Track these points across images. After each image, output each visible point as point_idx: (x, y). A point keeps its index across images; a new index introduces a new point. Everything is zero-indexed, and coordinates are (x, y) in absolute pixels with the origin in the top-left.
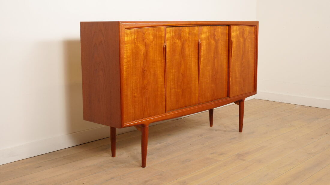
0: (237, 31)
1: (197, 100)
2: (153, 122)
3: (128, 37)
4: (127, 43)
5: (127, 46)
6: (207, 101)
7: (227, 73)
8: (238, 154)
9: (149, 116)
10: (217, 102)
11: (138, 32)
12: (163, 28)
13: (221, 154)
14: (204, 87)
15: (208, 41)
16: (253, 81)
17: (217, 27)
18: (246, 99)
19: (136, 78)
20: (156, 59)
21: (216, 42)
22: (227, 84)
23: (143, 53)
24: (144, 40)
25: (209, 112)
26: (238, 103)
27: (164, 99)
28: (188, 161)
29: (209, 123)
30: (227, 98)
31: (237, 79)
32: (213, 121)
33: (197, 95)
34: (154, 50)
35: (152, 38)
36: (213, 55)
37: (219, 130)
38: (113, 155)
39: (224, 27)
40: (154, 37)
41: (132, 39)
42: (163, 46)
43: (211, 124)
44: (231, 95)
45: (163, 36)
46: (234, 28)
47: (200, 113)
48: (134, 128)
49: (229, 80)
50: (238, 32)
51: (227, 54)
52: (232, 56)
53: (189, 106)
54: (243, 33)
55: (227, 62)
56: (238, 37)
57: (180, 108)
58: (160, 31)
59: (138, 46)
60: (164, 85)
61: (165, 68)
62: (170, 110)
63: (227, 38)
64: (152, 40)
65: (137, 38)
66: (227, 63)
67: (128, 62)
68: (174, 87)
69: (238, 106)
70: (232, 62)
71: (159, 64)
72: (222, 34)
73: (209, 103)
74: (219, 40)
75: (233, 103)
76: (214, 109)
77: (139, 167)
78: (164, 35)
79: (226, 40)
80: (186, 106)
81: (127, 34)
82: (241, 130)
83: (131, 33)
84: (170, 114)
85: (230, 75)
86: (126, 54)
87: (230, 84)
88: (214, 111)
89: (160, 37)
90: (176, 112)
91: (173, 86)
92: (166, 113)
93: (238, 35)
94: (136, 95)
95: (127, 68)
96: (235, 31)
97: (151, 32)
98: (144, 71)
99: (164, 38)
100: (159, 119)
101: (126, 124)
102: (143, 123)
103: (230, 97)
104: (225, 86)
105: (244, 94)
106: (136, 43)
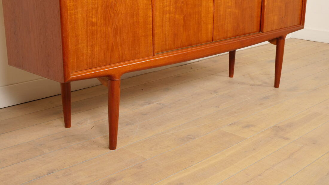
1: (210, 35)
2: (130, 71)
6: (227, 38)
8: (275, 126)
9: (122, 60)
10: (242, 39)
13: (248, 126)
14: (222, 13)
16: (300, 8)
18: (289, 36)
22: (260, 10)
25: (228, 56)
26: (275, 42)
27: (151, 30)
28: (191, 138)
29: (228, 71)
31: (276, 4)
32: (235, 69)
33: (210, 26)
37: (243, 83)
38: (67, 124)
43: (231, 74)
44: (266, 28)
47: (215, 57)
48: (96, 81)
49: (264, 3)
53: (197, 44)
57: (180, 47)
60: (151, 6)
62: (162, 51)
68: (170, 10)
69: (274, 47)
73: (229, 40)
75: (267, 42)
76: (236, 50)
77: (105, 148)
80: (190, 45)
84: (160, 57)
87: (265, 10)
88: (236, 53)
90: (173, 54)
91: (168, 8)
92: (153, 55)
94: (94, 20)
100: (141, 67)
101: (73, 75)
102: (109, 73)
103: (264, 31)
104: (256, 13)
105: (285, 28)
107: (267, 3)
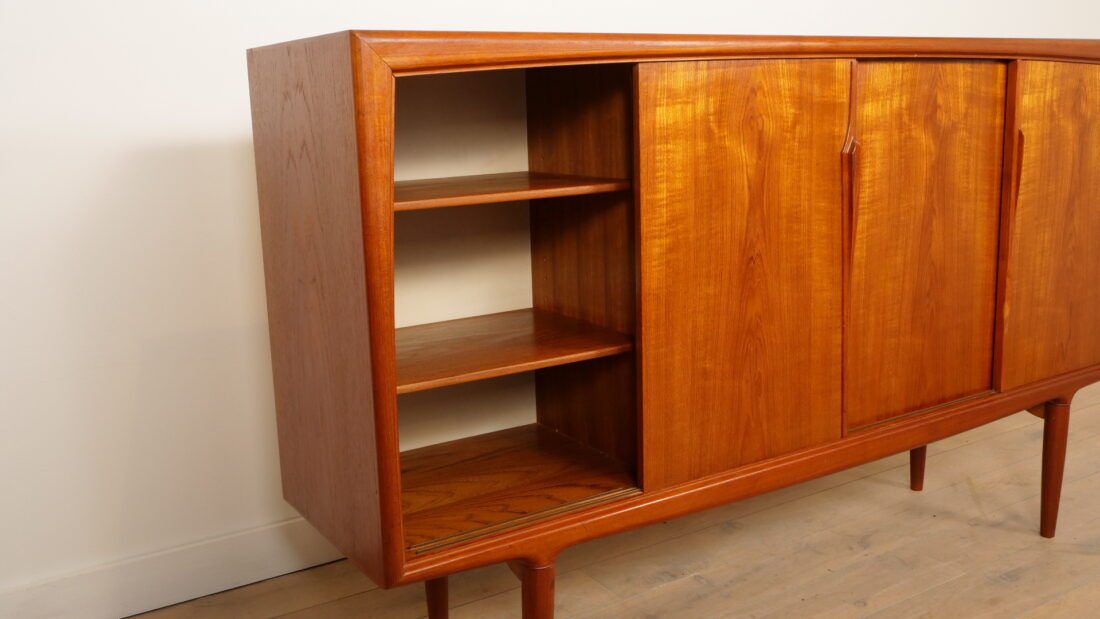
0: (1049, 85)
3: (679, 107)
4: (671, 134)
5: (670, 147)
6: (888, 417)
7: (991, 281)
10: (933, 416)
11: (724, 83)
12: (841, 65)
14: (870, 350)
15: (896, 133)
17: (948, 66)
19: (711, 292)
20: (805, 204)
21: (942, 137)
22: (989, 330)
23: (749, 180)
24: (751, 119)
26: (1042, 411)
30: (987, 392)
31: (1040, 309)
34: (799, 167)
35: (789, 111)
36: (922, 199)
39: (982, 68)
40: (800, 109)
41: (694, 116)
42: (839, 151)
44: (1009, 379)
45: (842, 104)
46: (1034, 73)
49: (1002, 313)
50: (1051, 93)
51: (996, 193)
52: (1019, 205)
54: (1076, 95)
55: (994, 227)
56: (1052, 116)
58: (827, 78)
59: (723, 148)
61: (846, 245)
63: (999, 121)
64: (790, 119)
65: (721, 114)
66: (994, 236)
67: (673, 221)
70: (1018, 230)
71: (820, 227)
72: (971, 98)
73: (894, 425)
74: (954, 128)
78: (845, 99)
79: (994, 128)
81: (672, 96)
82: (1047, 527)
83: (692, 91)
85: (1004, 292)
86: (664, 186)
87: (1006, 330)
89: (829, 108)
93: (1051, 106)
94: (708, 366)
95: (671, 249)
96: (1037, 87)
97: (785, 83)
98: (752, 258)
99: (846, 114)
101: (411, 569)
102: (519, 552)
103: (1002, 389)
104: (980, 339)
105: (1069, 372)
106: (717, 136)
107: (1011, 311)
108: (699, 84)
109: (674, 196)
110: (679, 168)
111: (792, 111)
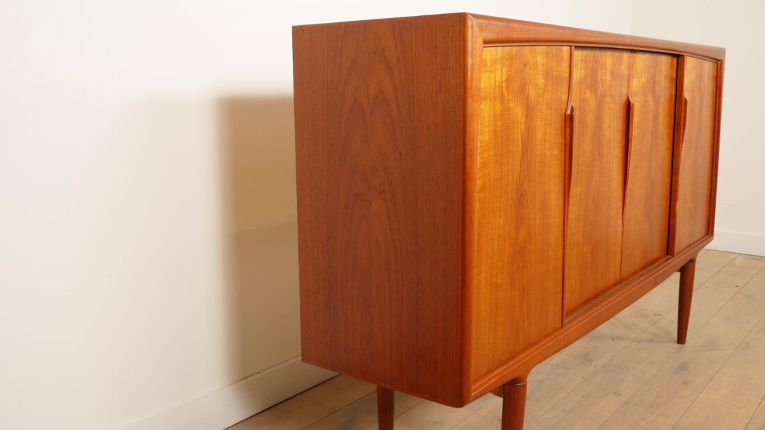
1: (618, 273)
3: (488, 74)
4: (486, 96)
6: (635, 273)
7: (669, 189)
10: (654, 272)
11: (511, 57)
12: (566, 49)
15: (643, 97)
19: (501, 222)
20: (548, 153)
21: (657, 100)
22: (668, 218)
23: (522, 134)
24: (523, 87)
30: (667, 257)
31: (686, 206)
33: (618, 258)
34: (546, 124)
35: (541, 81)
36: (649, 138)
40: (547, 80)
41: (495, 83)
44: (677, 249)
46: (689, 64)
49: (674, 207)
50: (693, 77)
51: (671, 135)
53: (603, 292)
54: (700, 77)
55: (670, 157)
56: (693, 88)
58: (559, 58)
59: (509, 108)
60: (562, 239)
63: (674, 92)
64: (542, 87)
65: (508, 82)
66: (670, 162)
68: (578, 240)
71: (555, 170)
73: (641, 279)
78: (568, 74)
79: (671, 96)
82: (681, 339)
83: (494, 62)
84: (573, 328)
85: (676, 195)
87: (677, 218)
90: (585, 319)
91: (575, 239)
92: (562, 326)
93: (693, 84)
94: (499, 281)
96: (689, 73)
97: (540, 60)
98: (522, 195)
99: (568, 85)
101: (475, 390)
103: (675, 255)
106: (506, 99)
108: (498, 56)
109: (484, 146)
110: (487, 124)
111: (543, 81)
